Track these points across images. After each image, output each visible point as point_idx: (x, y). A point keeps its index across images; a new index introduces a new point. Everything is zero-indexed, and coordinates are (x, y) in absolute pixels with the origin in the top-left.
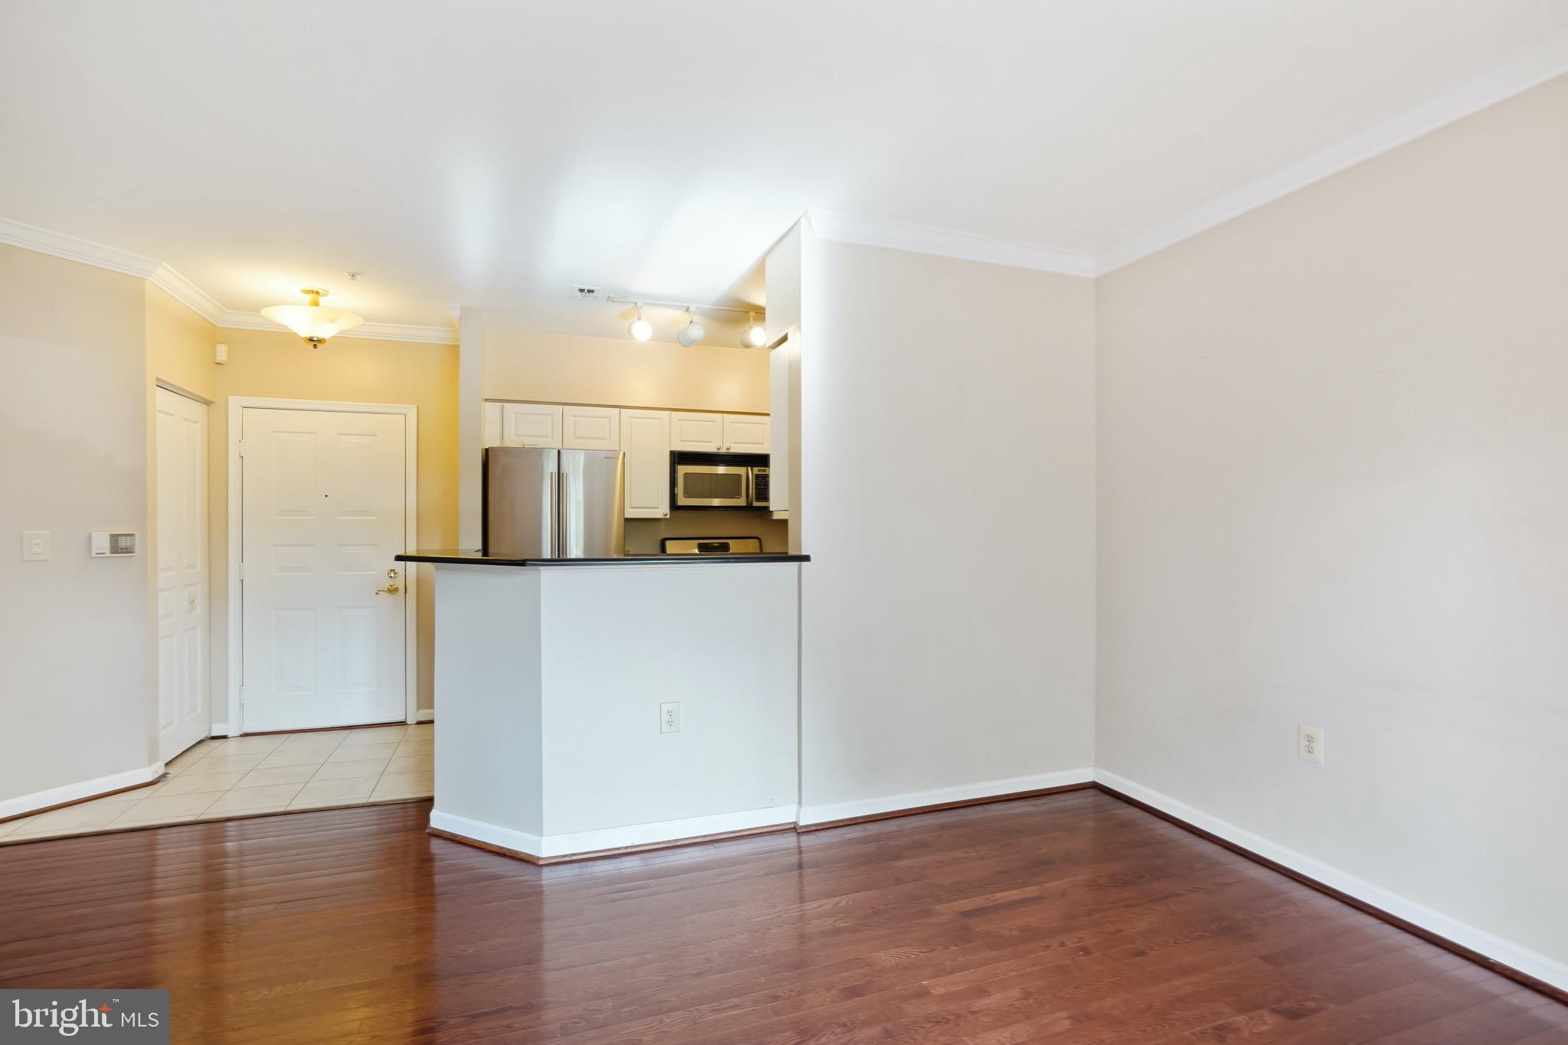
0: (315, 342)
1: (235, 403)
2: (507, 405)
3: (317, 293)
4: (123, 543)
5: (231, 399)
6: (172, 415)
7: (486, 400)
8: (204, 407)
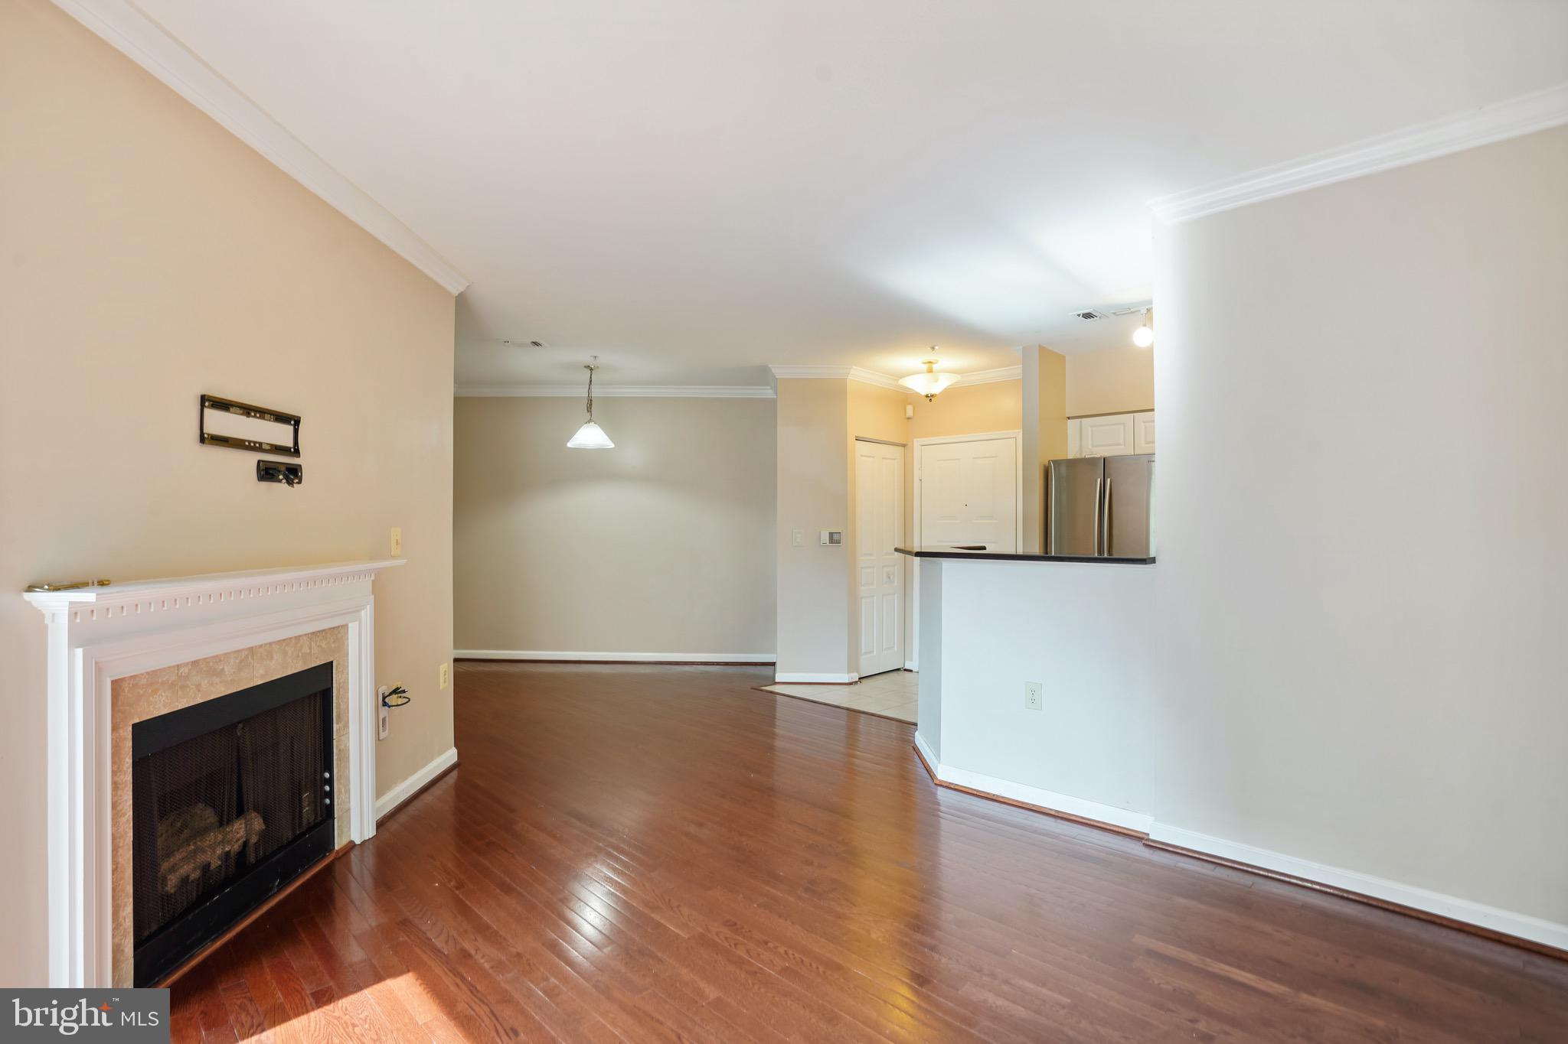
0: (930, 397)
1: (917, 443)
2: (1084, 420)
3: (930, 362)
4: (835, 537)
5: (915, 440)
6: (873, 457)
7: (1069, 418)
8: (903, 448)
